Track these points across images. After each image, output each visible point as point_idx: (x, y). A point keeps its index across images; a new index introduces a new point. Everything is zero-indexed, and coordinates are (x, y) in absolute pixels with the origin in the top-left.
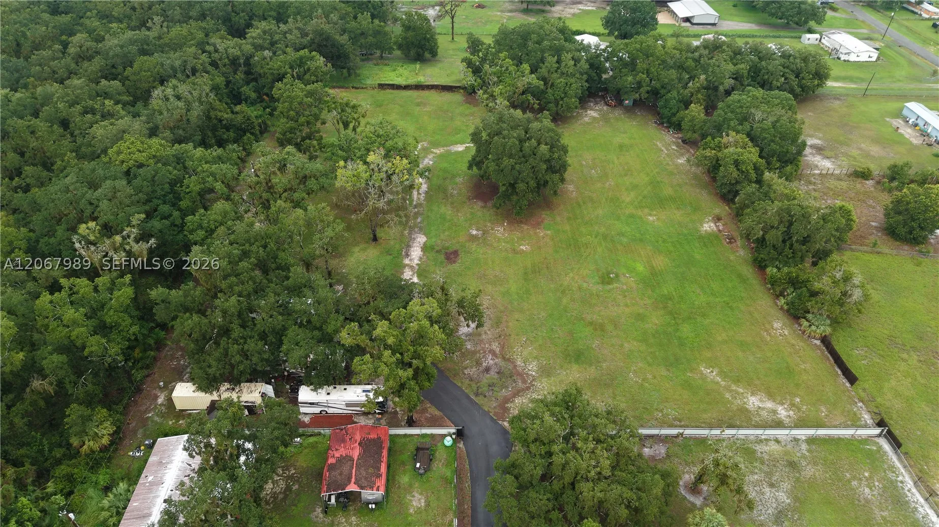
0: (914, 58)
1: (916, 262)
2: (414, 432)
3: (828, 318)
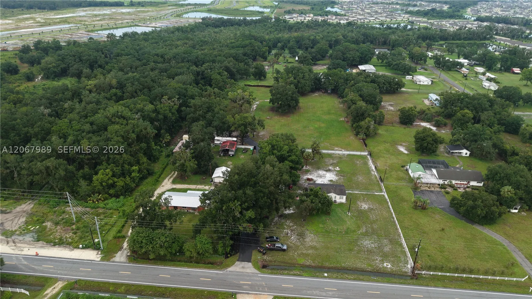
0: (447, 85)
1: (405, 128)
2: (243, 147)
3: (365, 133)
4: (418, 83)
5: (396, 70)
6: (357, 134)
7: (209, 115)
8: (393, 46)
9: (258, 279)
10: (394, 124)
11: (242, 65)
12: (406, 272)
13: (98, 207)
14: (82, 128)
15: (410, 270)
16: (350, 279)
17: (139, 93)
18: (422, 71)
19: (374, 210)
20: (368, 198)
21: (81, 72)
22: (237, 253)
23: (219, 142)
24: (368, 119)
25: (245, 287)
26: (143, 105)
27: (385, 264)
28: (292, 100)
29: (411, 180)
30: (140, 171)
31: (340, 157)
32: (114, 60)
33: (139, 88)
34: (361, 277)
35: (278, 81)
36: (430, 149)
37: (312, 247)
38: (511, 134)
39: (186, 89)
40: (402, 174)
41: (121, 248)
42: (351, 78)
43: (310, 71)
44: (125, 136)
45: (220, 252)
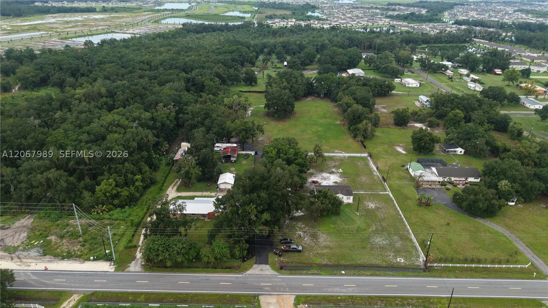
0: (434, 86)
1: (400, 129)
2: (244, 152)
3: (363, 136)
4: (407, 85)
5: (384, 73)
6: (355, 137)
7: (207, 122)
8: (379, 49)
9: (278, 280)
10: (389, 126)
11: (232, 71)
12: (419, 266)
13: (103, 219)
14: (79, 138)
15: (422, 264)
16: (367, 275)
17: (131, 101)
18: (409, 73)
19: (381, 209)
20: (375, 197)
21: (64, 81)
22: (253, 256)
23: (218, 149)
24: (364, 122)
25: (266, 288)
26: (139, 113)
27: (398, 259)
28: (288, 104)
29: (413, 179)
30: (143, 180)
31: (342, 160)
32: (97, 69)
33: (131, 96)
34: (377, 273)
35: (272, 86)
36: (427, 148)
37: (326, 247)
38: (500, 133)
39: (179, 96)
40: (403, 174)
41: (134, 258)
42: (342, 82)
43: (302, 75)
44: (126, 145)
45: (238, 255)
